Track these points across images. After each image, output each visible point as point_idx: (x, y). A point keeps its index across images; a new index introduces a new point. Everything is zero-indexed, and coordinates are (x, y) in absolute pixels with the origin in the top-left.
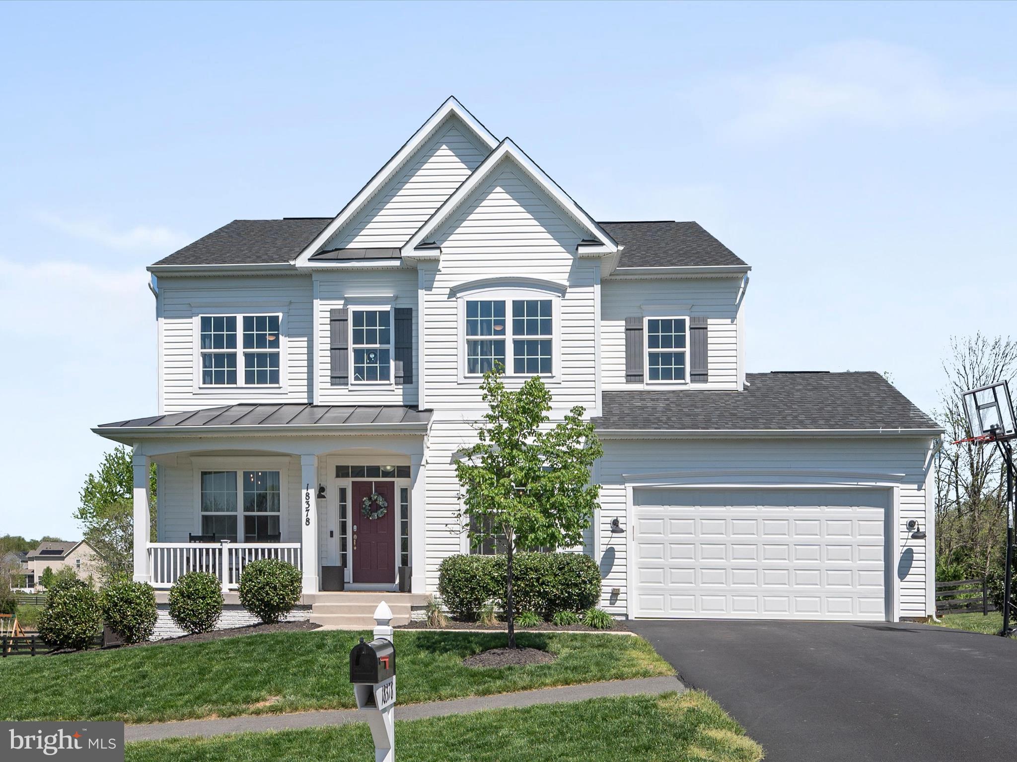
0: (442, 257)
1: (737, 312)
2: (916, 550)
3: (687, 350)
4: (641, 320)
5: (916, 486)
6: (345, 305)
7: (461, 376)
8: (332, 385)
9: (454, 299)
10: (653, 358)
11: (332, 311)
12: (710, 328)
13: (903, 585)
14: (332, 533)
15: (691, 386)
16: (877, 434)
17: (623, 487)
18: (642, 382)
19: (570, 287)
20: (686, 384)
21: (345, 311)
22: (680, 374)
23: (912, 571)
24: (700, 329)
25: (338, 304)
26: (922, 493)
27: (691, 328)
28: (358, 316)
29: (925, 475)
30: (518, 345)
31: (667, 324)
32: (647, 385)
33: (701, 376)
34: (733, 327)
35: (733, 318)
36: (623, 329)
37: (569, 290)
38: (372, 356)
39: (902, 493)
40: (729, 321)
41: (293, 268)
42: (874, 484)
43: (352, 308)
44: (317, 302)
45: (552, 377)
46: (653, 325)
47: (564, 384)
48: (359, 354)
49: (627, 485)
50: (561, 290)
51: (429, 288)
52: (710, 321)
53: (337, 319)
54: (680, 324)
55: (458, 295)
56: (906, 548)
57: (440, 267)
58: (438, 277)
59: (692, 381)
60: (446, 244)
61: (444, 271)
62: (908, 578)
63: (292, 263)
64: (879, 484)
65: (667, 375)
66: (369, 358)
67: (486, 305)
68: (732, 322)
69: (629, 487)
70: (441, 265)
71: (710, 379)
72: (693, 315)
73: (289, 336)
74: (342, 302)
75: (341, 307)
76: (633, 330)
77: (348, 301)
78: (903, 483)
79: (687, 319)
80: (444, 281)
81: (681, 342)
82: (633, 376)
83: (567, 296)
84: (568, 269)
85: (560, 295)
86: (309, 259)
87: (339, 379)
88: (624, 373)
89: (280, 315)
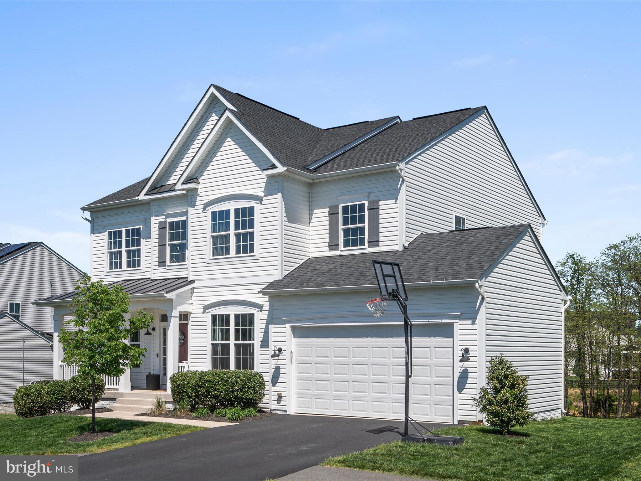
0: (199, 187)
1: (398, 194)
2: (470, 370)
3: (366, 225)
4: (338, 206)
5: (470, 322)
6: (166, 218)
7: (208, 259)
8: (159, 267)
9: (205, 211)
10: (346, 232)
11: (159, 223)
12: (381, 207)
13: (461, 396)
14: (158, 354)
15: (367, 249)
16: (430, 285)
17: (284, 326)
18: (338, 249)
19: (265, 196)
20: (365, 249)
21: (165, 222)
22: (362, 243)
23: (467, 386)
24: (374, 209)
25: (162, 219)
26: (475, 327)
27: (368, 209)
28: (171, 224)
29: (477, 312)
30: (238, 236)
31: (353, 208)
32: (342, 251)
33: (374, 242)
34: (396, 206)
35: (396, 199)
36: (327, 214)
37: (264, 198)
38: (178, 248)
39: (460, 326)
40: (393, 201)
41: (138, 200)
42: (440, 321)
43: (169, 220)
44: (153, 218)
45: (254, 256)
46: (345, 209)
47: (261, 260)
48: (172, 246)
49: (287, 325)
50: (259, 199)
51: (194, 206)
52: (381, 203)
53: (162, 227)
54: (362, 207)
55: (207, 209)
56: (463, 368)
57: (198, 193)
58: (198, 199)
59: (369, 246)
60: (202, 178)
61: (201, 194)
62: (465, 391)
63: (137, 198)
64: (444, 321)
65: (354, 243)
66: (177, 249)
67: (221, 212)
68: (396, 201)
69: (288, 325)
70: (199, 191)
71: (381, 244)
72: (371, 199)
73: (145, 239)
74: (164, 217)
75: (164, 220)
76: (333, 214)
77: (168, 216)
78: (460, 320)
79: (366, 203)
80: (201, 201)
81: (362, 220)
82: (333, 246)
83: (264, 202)
84: (264, 185)
85: (259, 202)
86: (145, 195)
87: (162, 263)
88: (327, 244)
89: (141, 227)
